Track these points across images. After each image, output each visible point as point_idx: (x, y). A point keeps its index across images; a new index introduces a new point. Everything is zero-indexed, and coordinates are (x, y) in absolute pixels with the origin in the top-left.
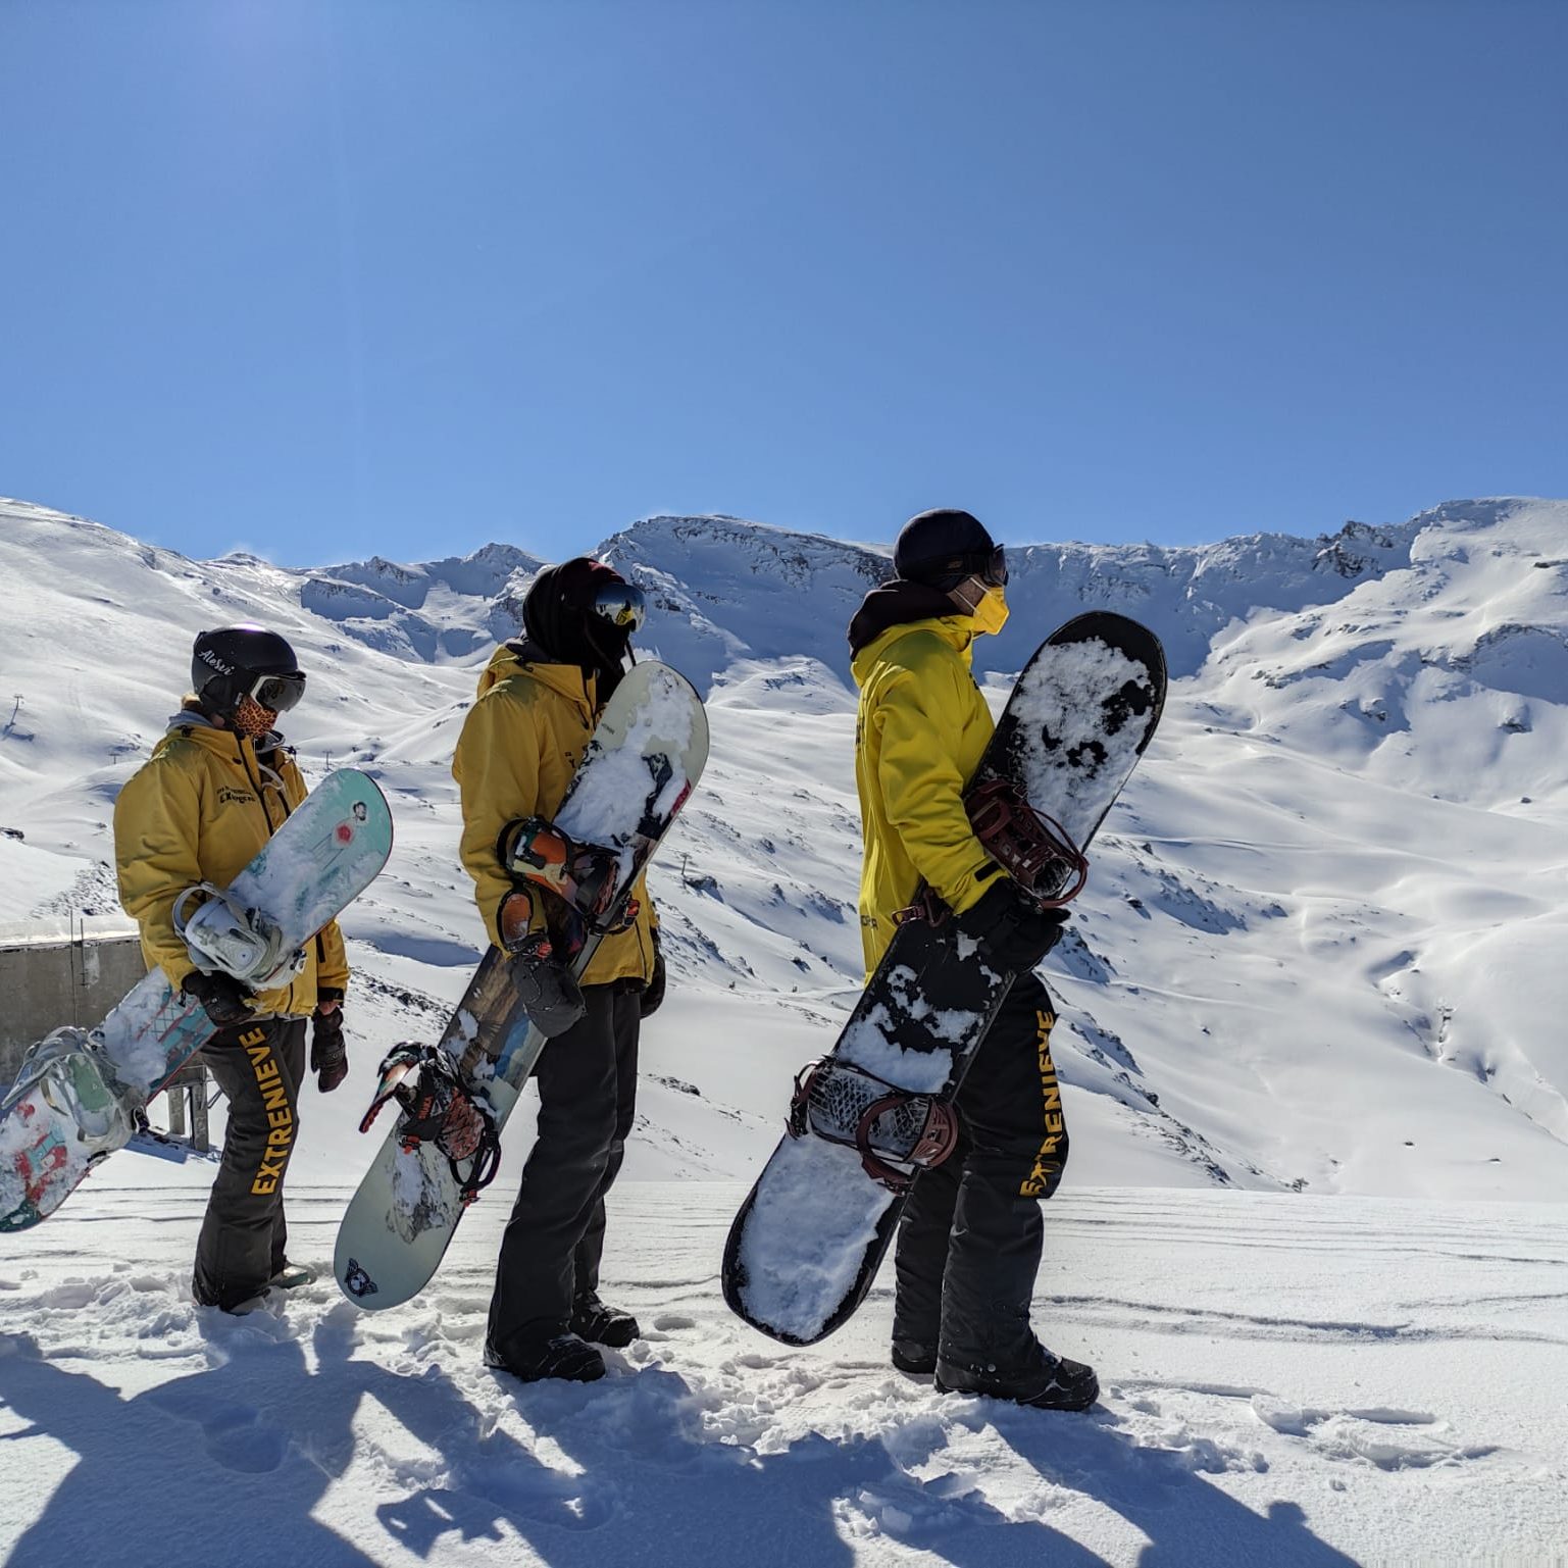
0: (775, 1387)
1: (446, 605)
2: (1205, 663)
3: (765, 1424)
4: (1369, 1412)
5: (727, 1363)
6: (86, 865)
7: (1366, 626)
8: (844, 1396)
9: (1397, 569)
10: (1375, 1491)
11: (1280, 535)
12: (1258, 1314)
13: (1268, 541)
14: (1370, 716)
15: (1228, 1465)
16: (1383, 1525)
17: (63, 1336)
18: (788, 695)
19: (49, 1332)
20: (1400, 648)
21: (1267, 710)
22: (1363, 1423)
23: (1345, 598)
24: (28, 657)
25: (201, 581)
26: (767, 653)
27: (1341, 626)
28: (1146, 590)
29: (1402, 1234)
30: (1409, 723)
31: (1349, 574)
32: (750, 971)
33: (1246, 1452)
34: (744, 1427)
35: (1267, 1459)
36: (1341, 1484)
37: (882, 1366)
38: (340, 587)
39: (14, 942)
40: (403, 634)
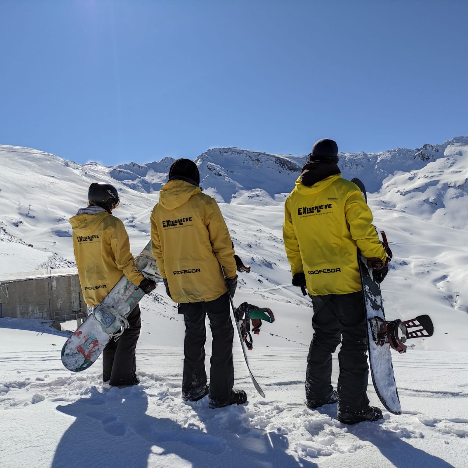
0: (270, 411)
1: (152, 176)
2: (381, 188)
3: (269, 423)
4: (454, 419)
5: (255, 403)
6: (51, 254)
7: (431, 176)
8: (291, 414)
9: (440, 158)
10: (459, 445)
11: (404, 149)
12: (415, 389)
13: (400, 150)
14: (433, 203)
15: (412, 436)
16: (462, 455)
17: (59, 395)
18: (255, 200)
19: (55, 394)
20: (441, 182)
21: (400, 202)
22: (452, 423)
23: (425, 167)
24: (32, 194)
25: (81, 170)
26: (248, 188)
27: (423, 176)
28: (363, 166)
29: (456, 363)
30: (444, 205)
31: (425, 160)
32: (245, 283)
33: (417, 432)
34: (262, 423)
35: (423, 434)
36: (447, 442)
37: (301, 405)
38: (122, 171)
39: (31, 277)
40: (140, 185)
